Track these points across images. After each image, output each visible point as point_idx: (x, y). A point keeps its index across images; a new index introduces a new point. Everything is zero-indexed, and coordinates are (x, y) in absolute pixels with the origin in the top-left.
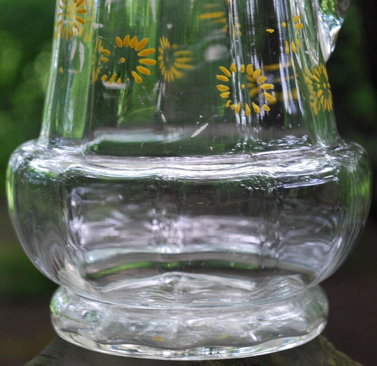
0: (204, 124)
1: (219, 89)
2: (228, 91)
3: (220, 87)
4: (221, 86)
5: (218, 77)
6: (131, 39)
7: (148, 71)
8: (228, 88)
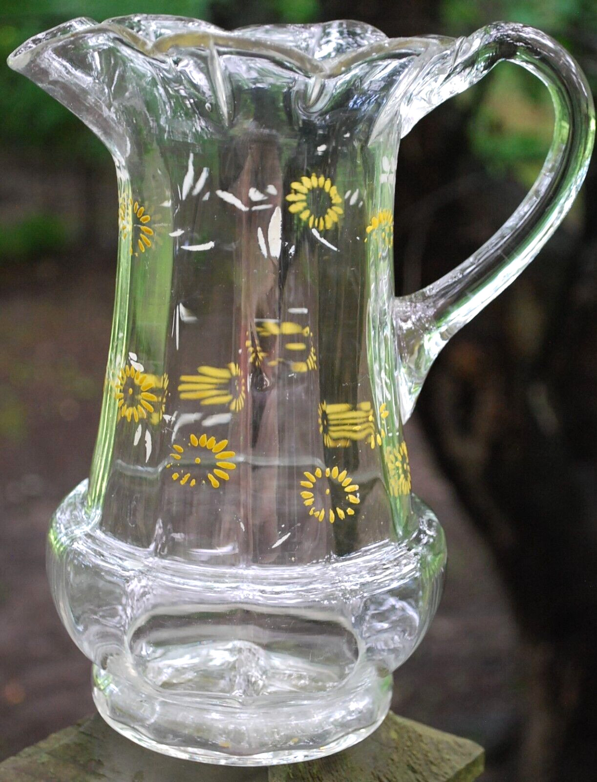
0: (286, 534)
1: (303, 496)
2: (312, 498)
3: (304, 494)
4: (305, 492)
5: (303, 483)
6: (208, 439)
7: (226, 476)
8: (313, 495)
